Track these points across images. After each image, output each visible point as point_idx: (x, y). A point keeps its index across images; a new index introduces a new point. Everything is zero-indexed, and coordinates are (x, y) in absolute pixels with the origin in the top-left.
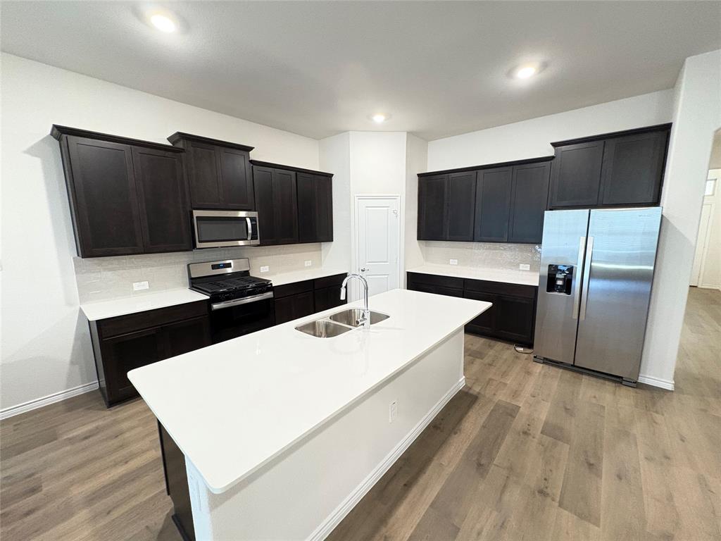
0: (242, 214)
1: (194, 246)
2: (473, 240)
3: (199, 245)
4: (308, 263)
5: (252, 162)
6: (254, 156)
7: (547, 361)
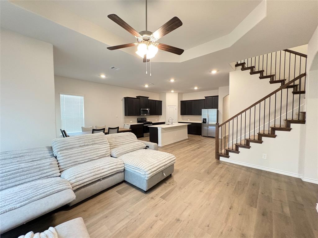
0: (147, 109)
1: (140, 115)
2: (192, 115)
3: (141, 115)
4: (156, 120)
5: (149, 100)
6: (149, 99)
7: (204, 136)
